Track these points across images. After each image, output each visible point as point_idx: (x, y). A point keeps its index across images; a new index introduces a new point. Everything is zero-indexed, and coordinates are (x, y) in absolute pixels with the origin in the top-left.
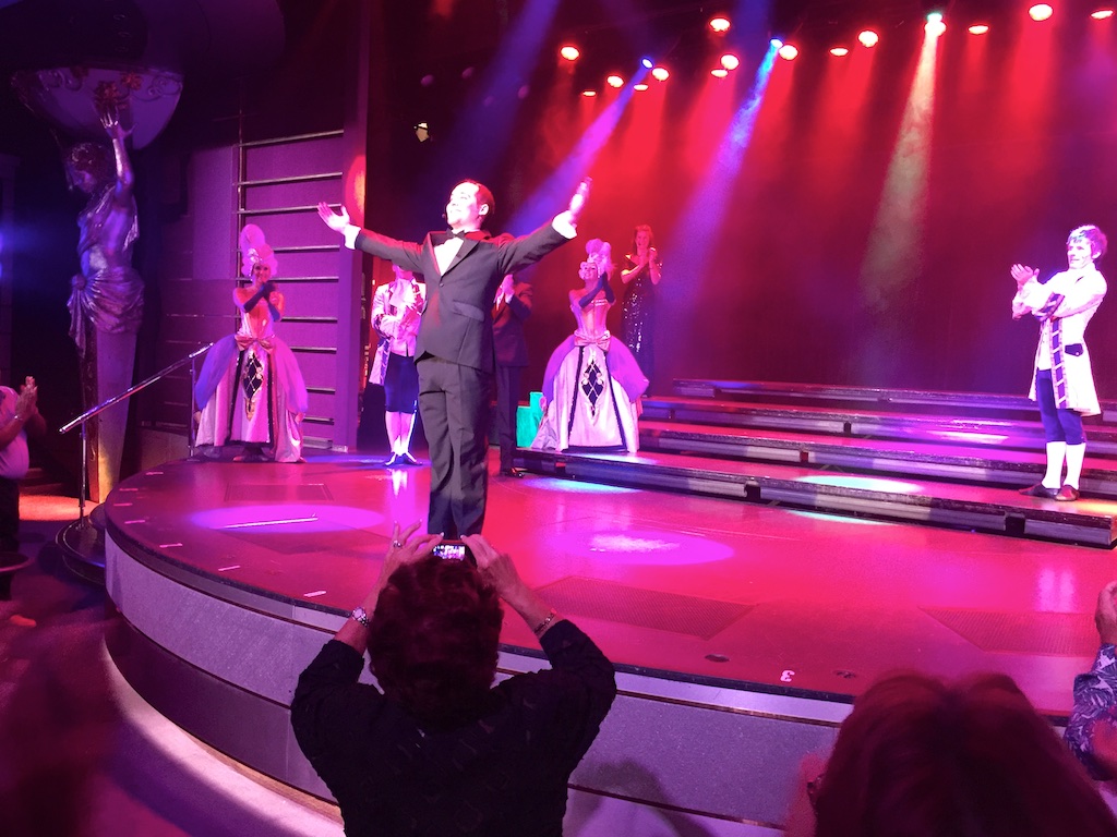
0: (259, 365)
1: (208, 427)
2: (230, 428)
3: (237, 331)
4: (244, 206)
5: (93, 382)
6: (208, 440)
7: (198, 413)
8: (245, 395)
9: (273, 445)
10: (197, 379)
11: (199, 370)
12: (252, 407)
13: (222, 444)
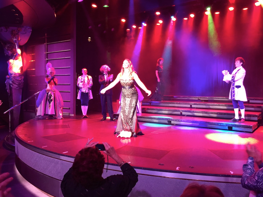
0: (52, 96)
1: (40, 111)
2: (45, 111)
3: (46, 88)
4: (47, 58)
5: (12, 101)
6: (40, 114)
7: (37, 108)
8: (48, 103)
9: (55, 115)
10: (37, 100)
11: (37, 98)
12: (50, 106)
13: (43, 115)
